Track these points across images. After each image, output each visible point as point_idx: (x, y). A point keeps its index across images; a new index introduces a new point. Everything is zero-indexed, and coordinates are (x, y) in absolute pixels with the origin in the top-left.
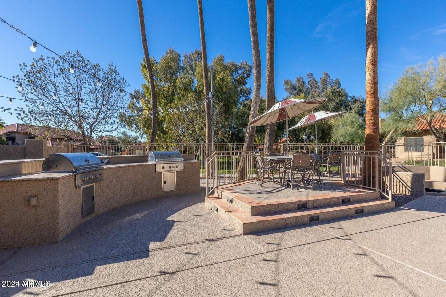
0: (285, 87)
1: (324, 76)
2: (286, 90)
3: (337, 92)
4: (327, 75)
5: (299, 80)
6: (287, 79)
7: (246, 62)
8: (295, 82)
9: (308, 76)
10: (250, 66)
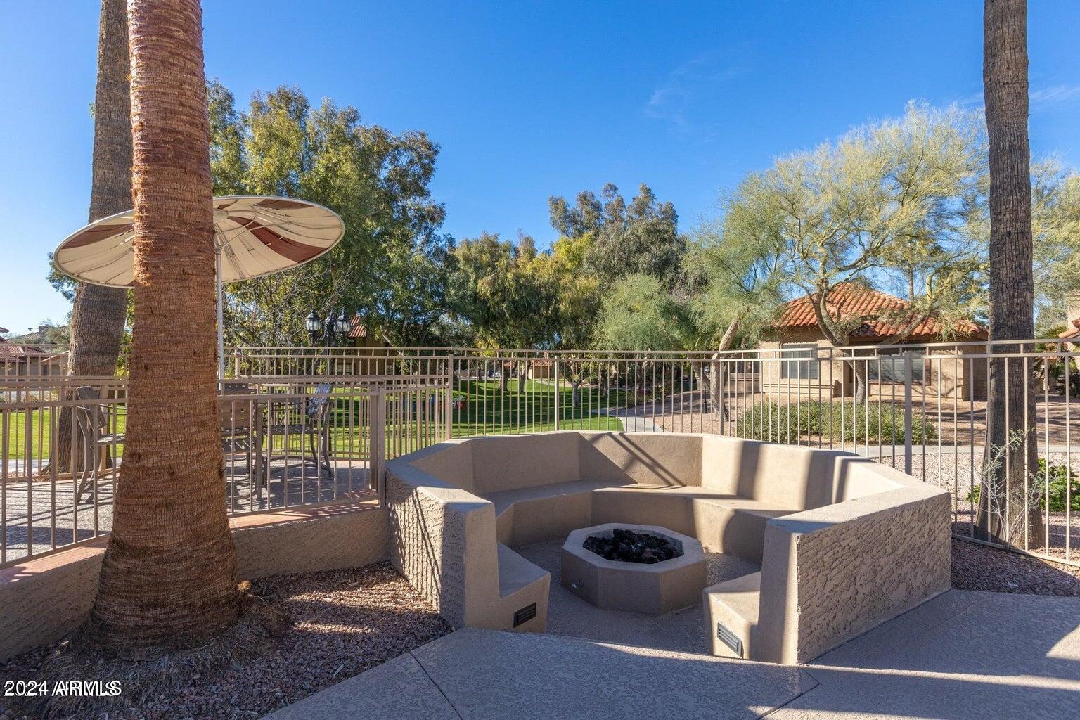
0: (552, 215)
1: (640, 195)
2: (554, 223)
3: (659, 231)
4: (648, 191)
5: (584, 199)
6: (557, 196)
7: (423, 135)
8: (574, 205)
9: (606, 189)
10: (432, 146)
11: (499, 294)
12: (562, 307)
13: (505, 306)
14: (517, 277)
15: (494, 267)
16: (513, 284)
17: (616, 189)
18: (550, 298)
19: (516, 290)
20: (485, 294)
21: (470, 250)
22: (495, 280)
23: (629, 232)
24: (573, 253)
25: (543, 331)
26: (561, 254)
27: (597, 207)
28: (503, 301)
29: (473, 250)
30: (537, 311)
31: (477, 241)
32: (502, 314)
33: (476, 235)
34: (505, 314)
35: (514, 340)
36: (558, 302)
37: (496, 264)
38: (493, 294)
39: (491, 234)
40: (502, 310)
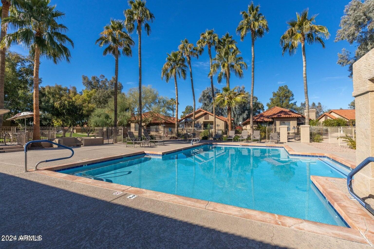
0: (83, 81)
2: (84, 84)
6: (85, 76)
8: (91, 79)
9: (101, 76)
11: (63, 107)
12: (84, 112)
13: (64, 111)
14: (69, 102)
15: (61, 99)
16: (67, 104)
17: (104, 76)
18: (80, 109)
19: (68, 106)
20: (57, 107)
21: (50, 89)
22: (61, 103)
23: (106, 92)
24: (89, 95)
25: (78, 118)
26: (84, 95)
27: (98, 81)
28: (64, 109)
29: (51, 90)
30: (76, 113)
31: (53, 87)
32: (63, 113)
33: (53, 85)
34: (64, 113)
35: (68, 120)
36: (83, 110)
37: (61, 98)
38: (60, 107)
39: (59, 84)
40: (64, 112)
